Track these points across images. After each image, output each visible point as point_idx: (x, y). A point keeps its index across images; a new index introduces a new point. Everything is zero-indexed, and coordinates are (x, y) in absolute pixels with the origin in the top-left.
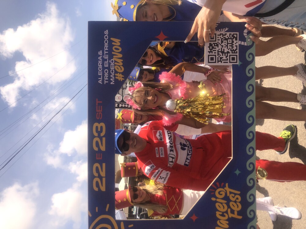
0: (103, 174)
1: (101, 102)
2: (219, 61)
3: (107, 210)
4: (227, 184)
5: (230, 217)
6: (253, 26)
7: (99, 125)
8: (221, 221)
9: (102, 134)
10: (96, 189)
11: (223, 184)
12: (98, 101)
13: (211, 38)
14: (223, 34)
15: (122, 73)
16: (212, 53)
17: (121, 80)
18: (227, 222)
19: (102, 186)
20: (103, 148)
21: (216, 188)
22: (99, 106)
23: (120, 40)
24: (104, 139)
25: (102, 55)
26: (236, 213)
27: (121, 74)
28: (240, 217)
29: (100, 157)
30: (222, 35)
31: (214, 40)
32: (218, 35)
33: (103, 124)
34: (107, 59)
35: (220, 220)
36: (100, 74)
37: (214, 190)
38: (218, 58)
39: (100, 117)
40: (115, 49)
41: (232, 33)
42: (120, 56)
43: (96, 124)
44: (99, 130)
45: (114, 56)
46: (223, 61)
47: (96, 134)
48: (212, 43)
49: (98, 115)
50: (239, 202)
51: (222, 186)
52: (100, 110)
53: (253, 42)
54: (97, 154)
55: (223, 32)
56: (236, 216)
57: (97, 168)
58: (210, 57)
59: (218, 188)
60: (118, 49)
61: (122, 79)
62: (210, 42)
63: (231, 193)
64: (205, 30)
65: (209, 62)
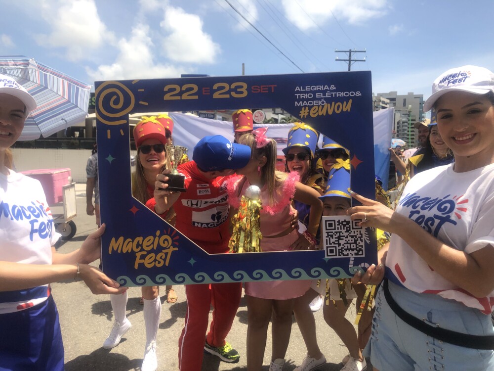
0: (185, 97)
1: (273, 91)
2: (328, 234)
3: (141, 102)
4: (176, 249)
5: (137, 254)
6: (373, 273)
7: (244, 90)
8: (131, 243)
9: (233, 94)
10: (166, 89)
11: (177, 244)
12: (274, 87)
13: (356, 223)
14: (362, 237)
15: (309, 116)
16: (338, 225)
17: (300, 115)
18: (129, 251)
19: (171, 96)
20: (216, 95)
21: (172, 236)
22: (267, 89)
23: (349, 111)
24: (228, 96)
25: (330, 90)
26: (142, 261)
27: (308, 114)
28: (136, 267)
29: (205, 92)
30: (360, 236)
31: (354, 227)
32: (360, 231)
33: (245, 94)
34: (326, 96)
35: (133, 242)
36: (306, 88)
37: (169, 233)
38: (332, 232)
39: (255, 91)
40: (339, 106)
41: (363, 249)
42: (330, 113)
43: (245, 86)
44: (239, 90)
45: (329, 105)
46: (328, 238)
47: (233, 86)
48: (351, 224)
49: (257, 88)
50: (155, 264)
51: (174, 243)
52: (263, 90)
53: (353, 275)
54: (209, 88)
55: (364, 237)
56: (138, 261)
57: (192, 89)
58: (333, 222)
59: (172, 238)
60: (338, 109)
61: (302, 115)
62: (351, 222)
63: (166, 254)
64: (366, 214)
65: (326, 221)
